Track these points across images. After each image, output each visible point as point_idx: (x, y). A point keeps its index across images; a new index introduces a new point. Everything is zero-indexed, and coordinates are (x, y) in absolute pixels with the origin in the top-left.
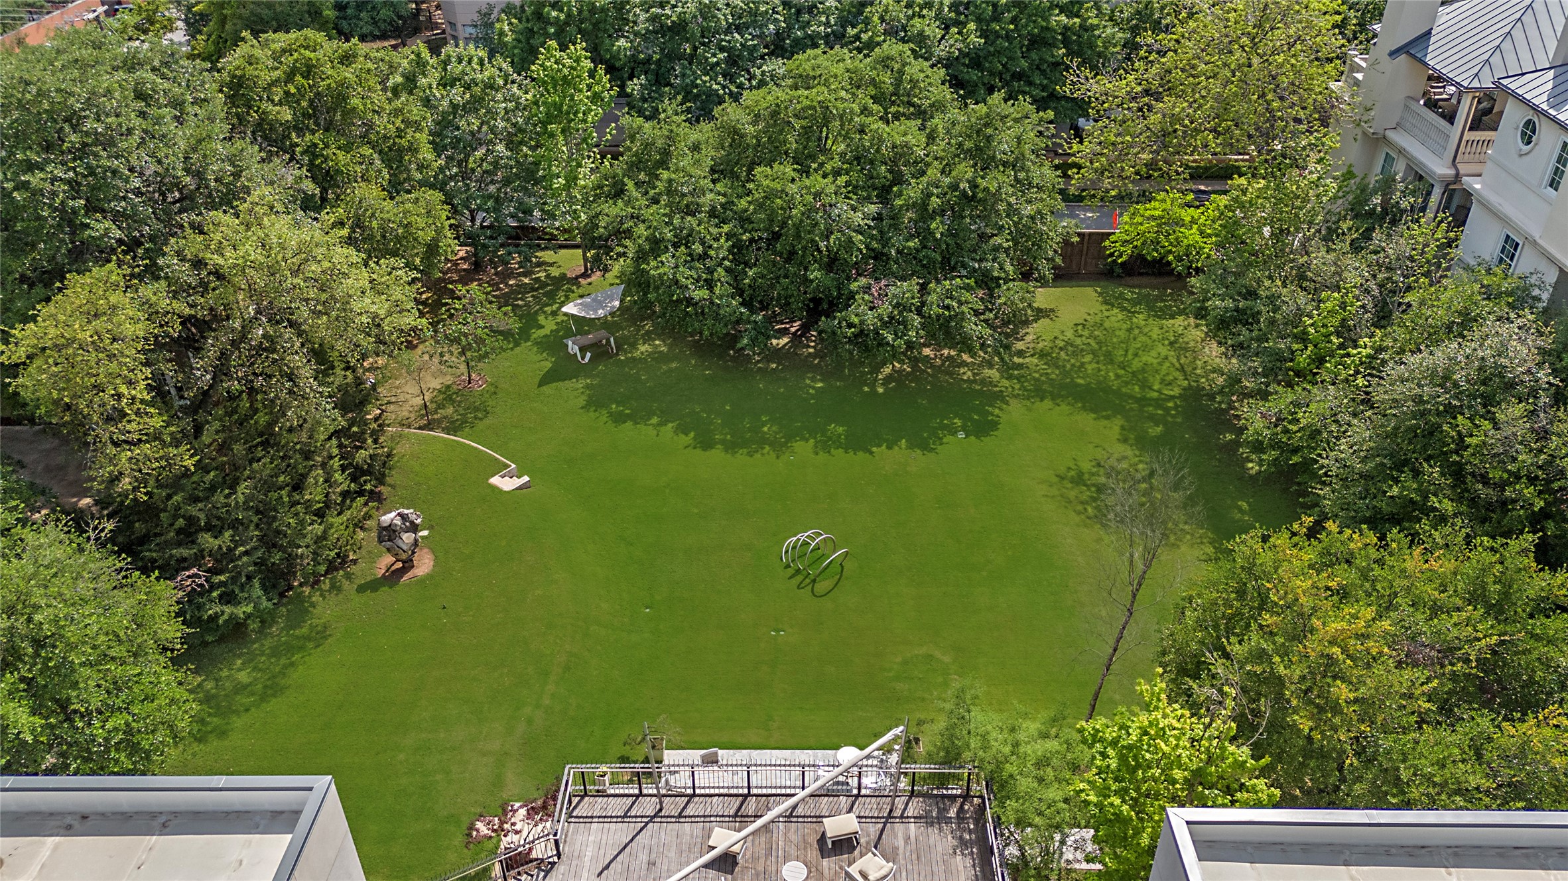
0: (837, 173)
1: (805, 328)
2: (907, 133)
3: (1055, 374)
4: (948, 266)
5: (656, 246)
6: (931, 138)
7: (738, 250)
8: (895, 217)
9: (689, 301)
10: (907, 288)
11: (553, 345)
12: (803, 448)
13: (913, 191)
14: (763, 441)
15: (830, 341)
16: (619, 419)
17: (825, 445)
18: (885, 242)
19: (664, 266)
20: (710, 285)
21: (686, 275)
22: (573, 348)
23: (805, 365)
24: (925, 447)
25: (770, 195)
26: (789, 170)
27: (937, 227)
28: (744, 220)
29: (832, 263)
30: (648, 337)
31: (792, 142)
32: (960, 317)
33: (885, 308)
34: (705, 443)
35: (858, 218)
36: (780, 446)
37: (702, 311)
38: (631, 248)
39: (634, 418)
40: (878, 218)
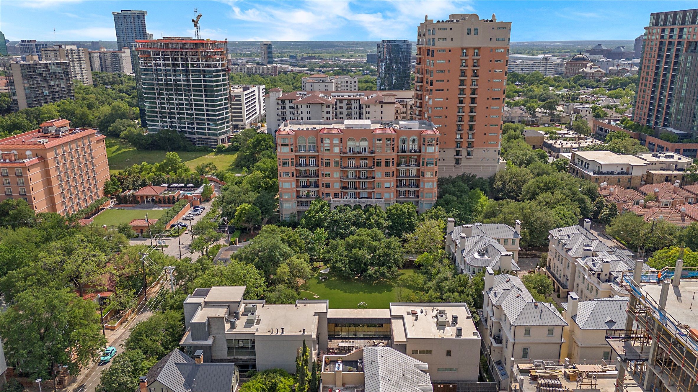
0: (366, 250)
1: (361, 275)
2: (376, 243)
3: (403, 283)
4: (383, 265)
5: (337, 261)
6: (381, 244)
7: (350, 262)
8: (375, 257)
9: (342, 270)
10: (377, 268)
11: (317, 278)
12: (361, 293)
13: (377, 253)
14: (354, 292)
15: (365, 276)
16: (331, 289)
17: (365, 293)
18: (373, 261)
19: (338, 264)
20: (345, 267)
21: (342, 266)
22: (321, 278)
23: (361, 281)
24: (380, 293)
25: (355, 253)
26: (358, 249)
27: (382, 259)
28: (351, 257)
29: (365, 264)
30: (334, 277)
31: (358, 245)
32: (385, 273)
33: (373, 271)
34: (346, 292)
35: (369, 257)
36: (358, 293)
37: (344, 272)
38: (332, 262)
39: (334, 289)
40: (372, 257)
